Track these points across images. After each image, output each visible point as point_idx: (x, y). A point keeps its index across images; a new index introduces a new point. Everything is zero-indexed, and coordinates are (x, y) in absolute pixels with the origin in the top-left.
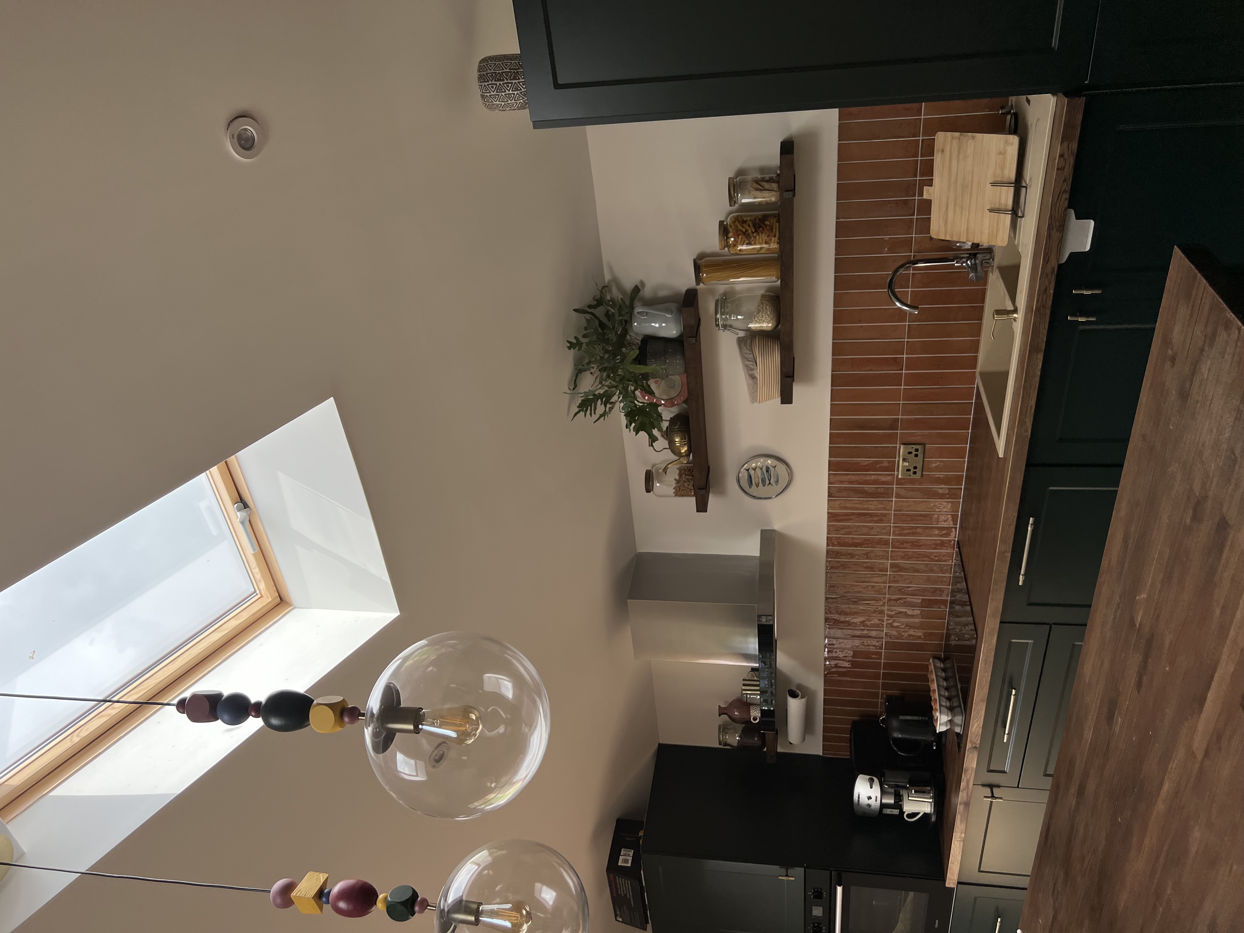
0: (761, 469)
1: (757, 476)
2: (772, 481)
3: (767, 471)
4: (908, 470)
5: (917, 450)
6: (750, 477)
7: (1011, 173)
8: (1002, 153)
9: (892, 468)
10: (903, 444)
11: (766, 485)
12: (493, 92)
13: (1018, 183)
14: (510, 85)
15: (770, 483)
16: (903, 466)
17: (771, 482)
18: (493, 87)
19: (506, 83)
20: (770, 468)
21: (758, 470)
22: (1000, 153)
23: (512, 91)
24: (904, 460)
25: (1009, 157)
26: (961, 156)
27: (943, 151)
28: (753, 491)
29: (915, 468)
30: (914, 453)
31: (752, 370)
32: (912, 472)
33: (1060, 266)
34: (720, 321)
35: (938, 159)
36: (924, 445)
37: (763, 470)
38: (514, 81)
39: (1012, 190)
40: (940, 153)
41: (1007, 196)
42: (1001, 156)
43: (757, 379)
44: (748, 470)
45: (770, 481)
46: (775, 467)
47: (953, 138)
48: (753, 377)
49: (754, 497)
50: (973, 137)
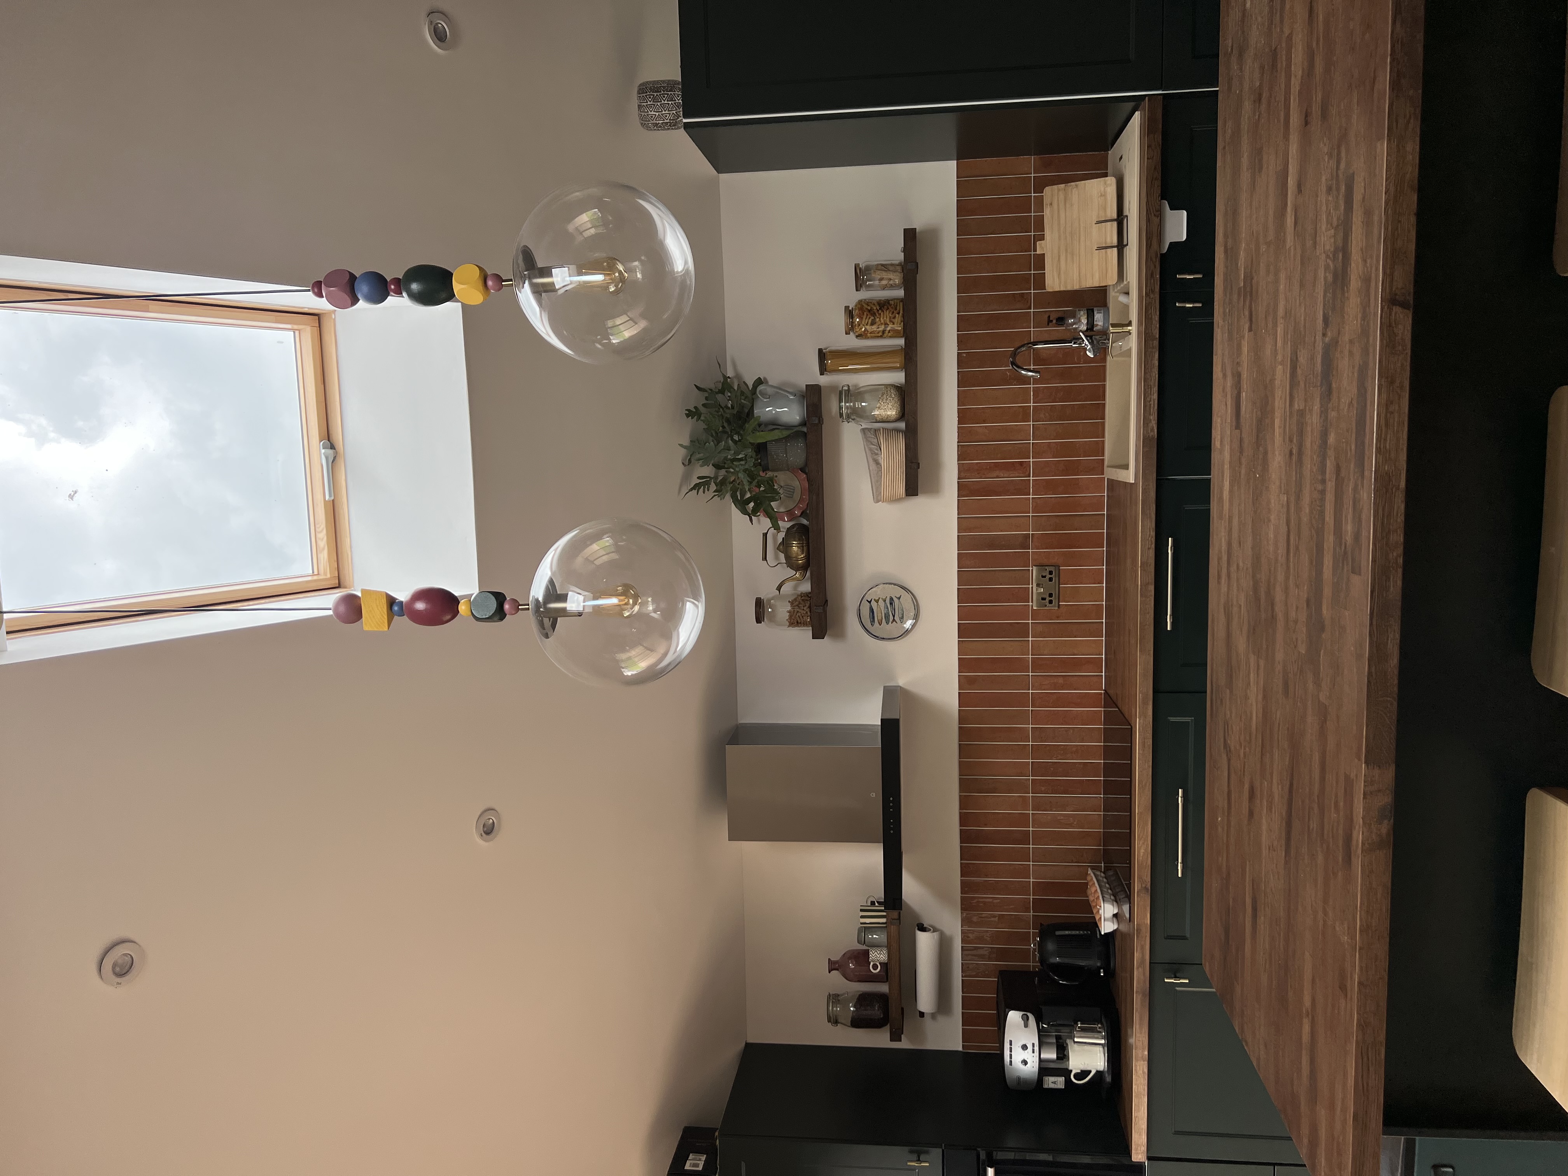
0: (885, 601)
1: (880, 609)
2: (897, 618)
3: (891, 604)
4: (1043, 599)
5: (1051, 573)
6: (872, 610)
7: (1113, 213)
8: (1103, 195)
9: (1024, 596)
10: (1035, 566)
11: (890, 623)
12: (650, 101)
13: (1120, 219)
14: (666, 96)
15: (894, 620)
16: (1038, 594)
17: (895, 618)
18: (650, 98)
19: (662, 94)
20: (895, 599)
21: (881, 602)
22: (1101, 196)
23: (667, 101)
24: (1038, 585)
25: (1109, 198)
26: (1068, 205)
27: (1051, 204)
28: (876, 629)
29: (1051, 595)
30: (1048, 576)
31: (877, 454)
32: (1047, 600)
33: (1163, 256)
34: (843, 410)
35: (1047, 212)
36: (1057, 567)
37: (887, 602)
38: (670, 93)
39: (1115, 224)
40: (1049, 206)
41: (1110, 233)
42: (1103, 198)
43: (881, 466)
44: (870, 602)
45: (894, 616)
46: (899, 598)
47: (1059, 190)
48: (877, 463)
49: (876, 637)
50: (1077, 186)
